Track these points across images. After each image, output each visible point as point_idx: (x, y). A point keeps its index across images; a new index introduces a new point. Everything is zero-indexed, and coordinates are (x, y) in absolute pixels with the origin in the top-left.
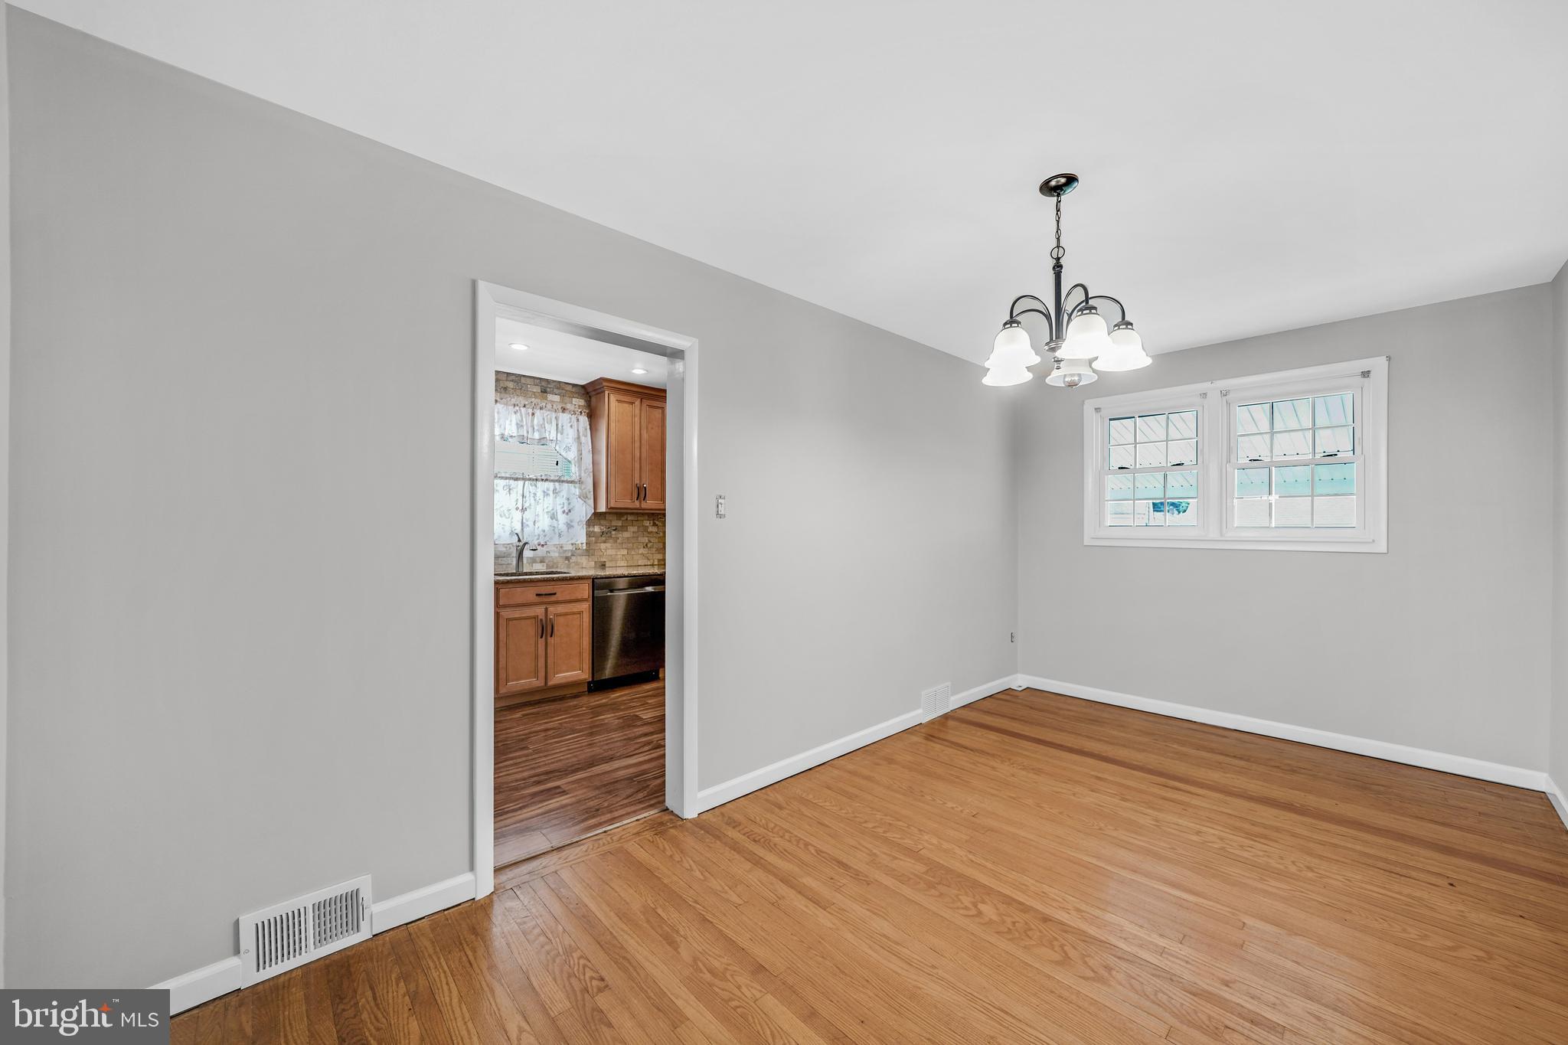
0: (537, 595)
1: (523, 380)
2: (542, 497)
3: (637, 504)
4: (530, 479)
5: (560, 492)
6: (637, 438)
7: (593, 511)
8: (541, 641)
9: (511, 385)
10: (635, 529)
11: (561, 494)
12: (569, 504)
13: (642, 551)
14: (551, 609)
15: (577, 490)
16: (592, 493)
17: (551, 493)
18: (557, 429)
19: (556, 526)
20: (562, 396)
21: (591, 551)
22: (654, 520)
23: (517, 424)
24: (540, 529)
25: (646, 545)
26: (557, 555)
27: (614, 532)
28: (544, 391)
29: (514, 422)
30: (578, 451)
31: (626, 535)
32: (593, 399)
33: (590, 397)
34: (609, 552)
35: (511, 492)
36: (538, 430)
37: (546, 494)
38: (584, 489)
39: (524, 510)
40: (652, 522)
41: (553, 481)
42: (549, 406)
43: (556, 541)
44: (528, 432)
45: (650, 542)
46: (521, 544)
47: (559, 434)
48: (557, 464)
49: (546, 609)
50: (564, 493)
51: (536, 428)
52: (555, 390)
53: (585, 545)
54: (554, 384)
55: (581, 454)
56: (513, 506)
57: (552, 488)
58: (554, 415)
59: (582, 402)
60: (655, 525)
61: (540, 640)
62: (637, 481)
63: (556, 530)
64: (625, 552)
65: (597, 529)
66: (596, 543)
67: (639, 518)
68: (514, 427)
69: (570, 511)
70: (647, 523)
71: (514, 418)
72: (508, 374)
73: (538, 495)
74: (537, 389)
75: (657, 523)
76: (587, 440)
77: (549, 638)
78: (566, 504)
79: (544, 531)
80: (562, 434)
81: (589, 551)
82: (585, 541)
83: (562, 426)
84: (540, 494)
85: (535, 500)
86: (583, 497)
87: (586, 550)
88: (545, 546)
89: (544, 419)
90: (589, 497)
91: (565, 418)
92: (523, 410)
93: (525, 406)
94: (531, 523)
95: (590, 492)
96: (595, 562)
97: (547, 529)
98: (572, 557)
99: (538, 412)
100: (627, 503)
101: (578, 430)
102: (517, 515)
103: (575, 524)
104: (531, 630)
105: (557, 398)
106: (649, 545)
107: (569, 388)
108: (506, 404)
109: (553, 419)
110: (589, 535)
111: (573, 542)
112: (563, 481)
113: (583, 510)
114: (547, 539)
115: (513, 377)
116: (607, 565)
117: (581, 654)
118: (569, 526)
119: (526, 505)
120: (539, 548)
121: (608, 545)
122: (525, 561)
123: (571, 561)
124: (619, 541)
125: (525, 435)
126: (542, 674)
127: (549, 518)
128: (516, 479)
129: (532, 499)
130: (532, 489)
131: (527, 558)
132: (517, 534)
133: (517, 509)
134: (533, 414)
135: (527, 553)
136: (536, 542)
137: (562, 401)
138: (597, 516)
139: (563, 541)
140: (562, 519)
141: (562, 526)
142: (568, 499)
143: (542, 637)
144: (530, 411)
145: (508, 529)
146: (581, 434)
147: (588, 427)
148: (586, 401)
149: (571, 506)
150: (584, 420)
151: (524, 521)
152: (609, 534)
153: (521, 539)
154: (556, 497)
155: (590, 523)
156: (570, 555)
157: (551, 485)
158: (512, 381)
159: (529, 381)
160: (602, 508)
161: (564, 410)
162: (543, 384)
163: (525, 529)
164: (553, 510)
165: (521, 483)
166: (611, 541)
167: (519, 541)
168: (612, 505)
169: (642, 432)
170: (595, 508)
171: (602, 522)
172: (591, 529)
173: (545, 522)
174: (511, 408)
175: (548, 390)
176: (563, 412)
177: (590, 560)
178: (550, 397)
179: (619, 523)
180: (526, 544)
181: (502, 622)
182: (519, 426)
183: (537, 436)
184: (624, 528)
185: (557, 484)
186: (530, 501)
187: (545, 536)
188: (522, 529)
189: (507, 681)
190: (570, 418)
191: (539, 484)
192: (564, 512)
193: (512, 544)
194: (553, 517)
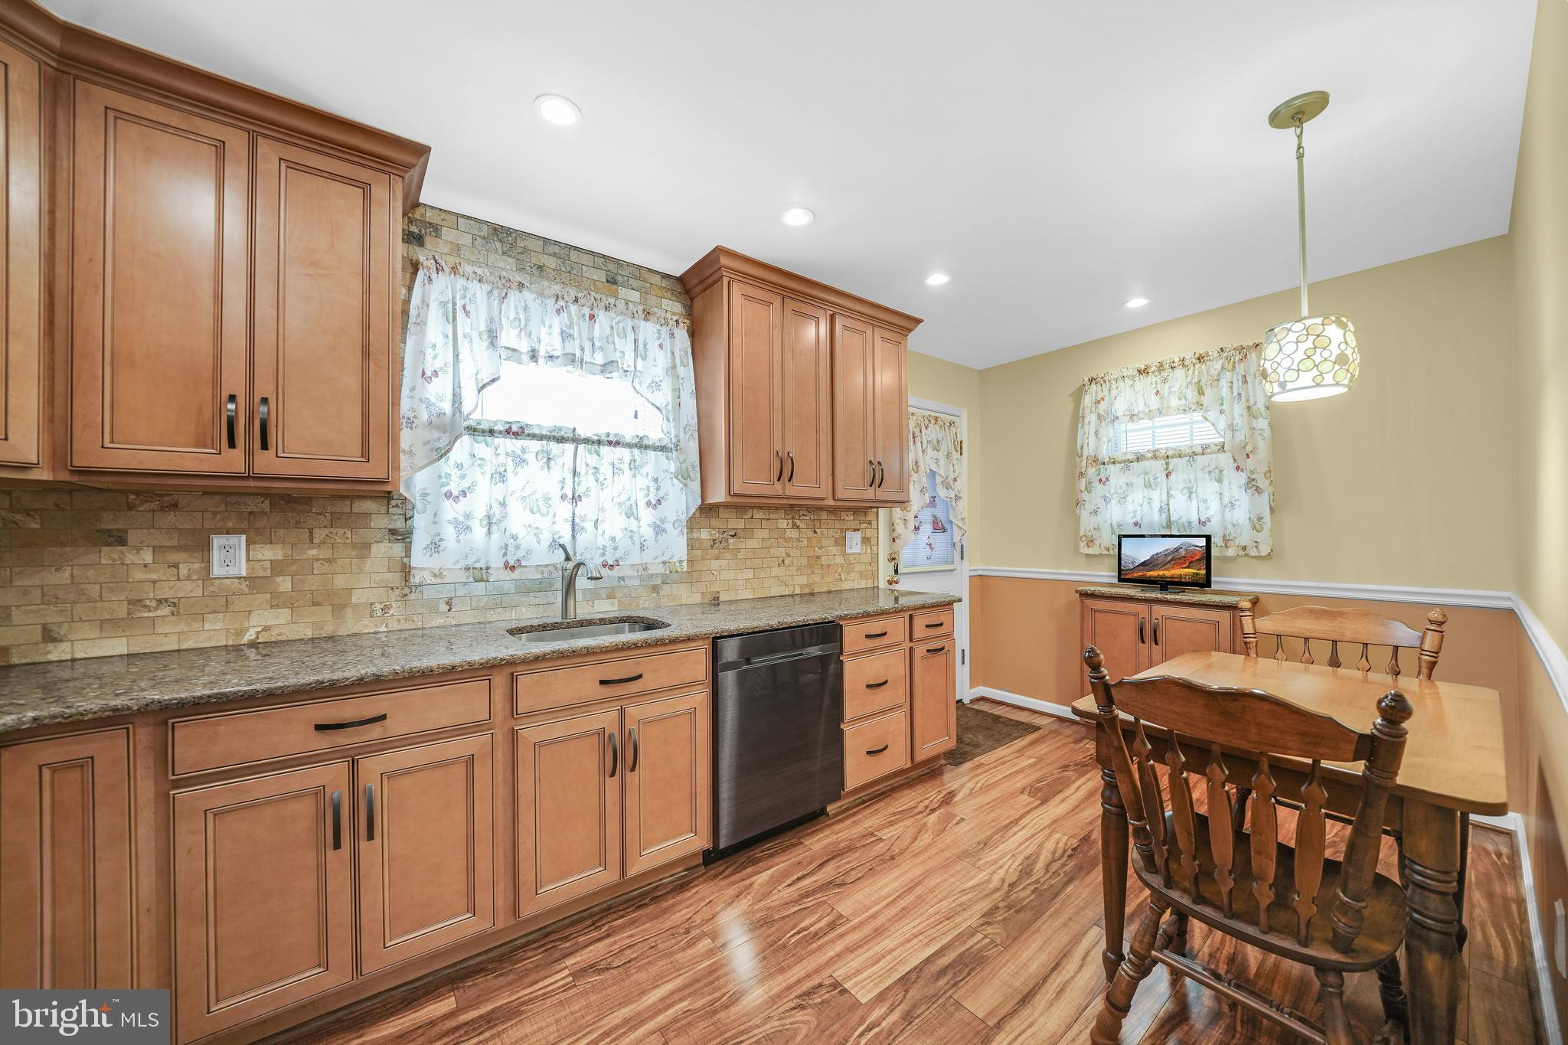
0: (602, 682)
1: (574, 255)
2: (609, 475)
3: (778, 489)
4: (587, 441)
5: (641, 466)
6: (777, 368)
7: (699, 502)
8: (613, 784)
9: (551, 262)
10: (764, 534)
11: (644, 470)
12: (658, 489)
13: (776, 571)
14: (632, 711)
15: (673, 465)
16: (698, 469)
17: (626, 467)
18: (636, 349)
19: (635, 529)
20: (645, 294)
21: (695, 575)
22: (793, 518)
23: (562, 332)
24: (607, 536)
25: (783, 561)
26: (636, 582)
27: (731, 540)
28: (612, 281)
29: (556, 330)
30: (674, 390)
31: (752, 544)
32: (698, 302)
33: (692, 299)
34: (727, 575)
35: (552, 463)
36: (601, 348)
37: (616, 470)
38: (685, 461)
39: (575, 499)
40: (790, 521)
41: (629, 446)
42: (621, 304)
43: (636, 558)
44: (583, 350)
45: (788, 555)
46: (571, 565)
47: (639, 359)
48: (636, 417)
49: (622, 711)
50: (649, 469)
51: (597, 344)
52: (632, 281)
53: (685, 564)
54: (631, 269)
55: (679, 397)
56: (555, 494)
57: (627, 458)
58: (630, 323)
59: (678, 308)
60: (795, 526)
61: (607, 779)
62: (778, 447)
63: (636, 539)
64: (750, 574)
65: (705, 535)
66: (703, 559)
67: (771, 516)
68: (557, 341)
69: (659, 502)
70: (783, 524)
71: (557, 323)
72: (546, 241)
73: (602, 470)
74: (600, 276)
75: (798, 523)
76: (687, 372)
77: (628, 774)
78: (652, 490)
79: (613, 539)
80: (644, 359)
81: (692, 573)
82: (685, 558)
83: (645, 345)
84: (606, 470)
85: (597, 481)
86: (683, 476)
87: (688, 572)
88: (616, 568)
89: (612, 328)
90: (692, 475)
91: (649, 330)
92: (573, 308)
93: (576, 300)
94: (589, 526)
95: (693, 467)
96: (702, 593)
97: (619, 535)
98: (665, 587)
99: (602, 316)
100: (759, 484)
101: (673, 353)
102: (564, 510)
103: (668, 526)
104: (588, 760)
105: (635, 296)
106: (786, 562)
107: (656, 280)
108: (541, 295)
109: (629, 330)
110: (691, 545)
111: (666, 558)
112: (647, 447)
113: (681, 501)
114: (618, 554)
115: (556, 249)
116: (721, 599)
117: (693, 797)
118: (659, 530)
119: (580, 490)
120: (605, 572)
121: (723, 563)
122: (579, 595)
123: (661, 593)
124: (740, 556)
125: (578, 353)
126: (614, 856)
127: (623, 515)
128: (561, 440)
129: (591, 478)
130: (592, 460)
131: (584, 590)
132: (562, 546)
133: (563, 497)
134: (592, 317)
135: (581, 583)
136: (599, 561)
137: (644, 300)
138: (707, 510)
139: (648, 557)
140: (647, 516)
141: (648, 532)
142: (656, 480)
143: (612, 775)
144: (587, 311)
145: (546, 538)
146: (678, 361)
147: (690, 350)
148: (684, 306)
149: (661, 494)
150: (682, 336)
151: (577, 520)
152: (724, 544)
153: (571, 553)
154: (634, 476)
155: (692, 524)
156: (659, 582)
157: (624, 453)
158: (554, 255)
159: (585, 259)
160: (718, 495)
161: (647, 315)
162: (611, 267)
163: (578, 537)
164: (629, 499)
165: (569, 447)
166: (728, 555)
167: (568, 559)
168: (738, 488)
169: (785, 357)
170: (703, 497)
171: (714, 522)
172: (695, 535)
173: (615, 525)
174: (550, 302)
175: (620, 279)
176: (646, 319)
177: (694, 590)
178: (623, 292)
179: (740, 524)
180: (579, 565)
181: (525, 753)
182: (566, 336)
183: (599, 359)
184: (748, 532)
185: (636, 451)
186: (587, 481)
187: (615, 549)
188: (574, 537)
189: (538, 884)
190: (659, 332)
191: (604, 450)
192: (649, 504)
193: (554, 565)
194: (631, 513)
